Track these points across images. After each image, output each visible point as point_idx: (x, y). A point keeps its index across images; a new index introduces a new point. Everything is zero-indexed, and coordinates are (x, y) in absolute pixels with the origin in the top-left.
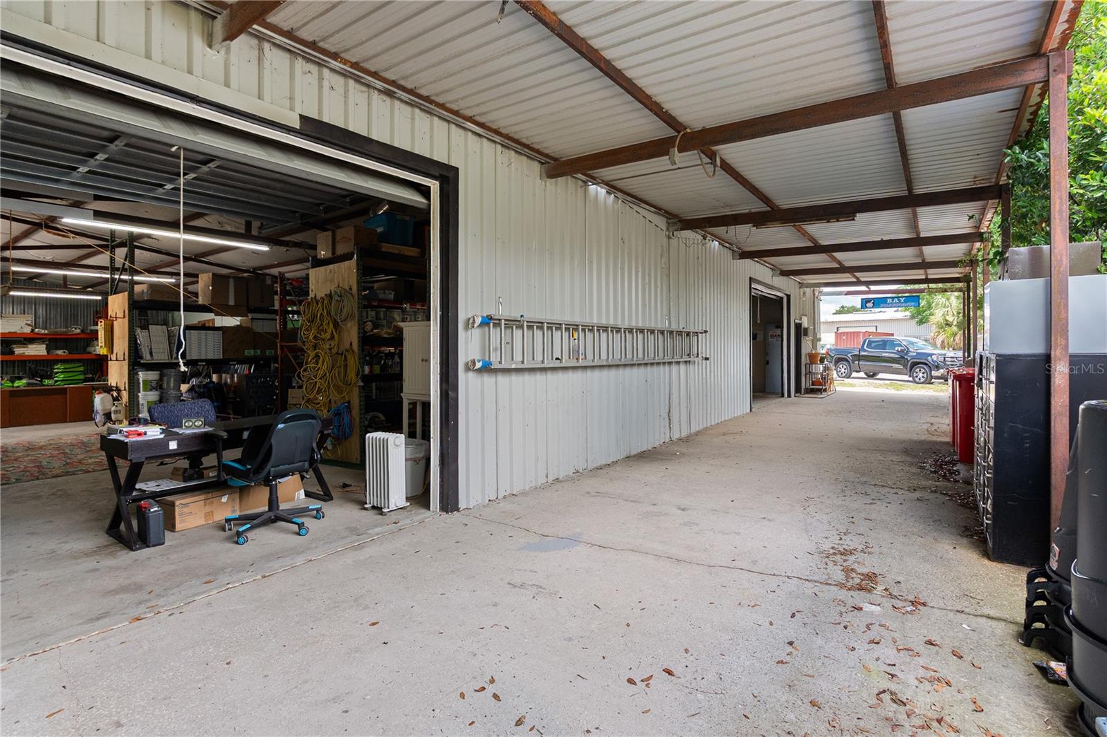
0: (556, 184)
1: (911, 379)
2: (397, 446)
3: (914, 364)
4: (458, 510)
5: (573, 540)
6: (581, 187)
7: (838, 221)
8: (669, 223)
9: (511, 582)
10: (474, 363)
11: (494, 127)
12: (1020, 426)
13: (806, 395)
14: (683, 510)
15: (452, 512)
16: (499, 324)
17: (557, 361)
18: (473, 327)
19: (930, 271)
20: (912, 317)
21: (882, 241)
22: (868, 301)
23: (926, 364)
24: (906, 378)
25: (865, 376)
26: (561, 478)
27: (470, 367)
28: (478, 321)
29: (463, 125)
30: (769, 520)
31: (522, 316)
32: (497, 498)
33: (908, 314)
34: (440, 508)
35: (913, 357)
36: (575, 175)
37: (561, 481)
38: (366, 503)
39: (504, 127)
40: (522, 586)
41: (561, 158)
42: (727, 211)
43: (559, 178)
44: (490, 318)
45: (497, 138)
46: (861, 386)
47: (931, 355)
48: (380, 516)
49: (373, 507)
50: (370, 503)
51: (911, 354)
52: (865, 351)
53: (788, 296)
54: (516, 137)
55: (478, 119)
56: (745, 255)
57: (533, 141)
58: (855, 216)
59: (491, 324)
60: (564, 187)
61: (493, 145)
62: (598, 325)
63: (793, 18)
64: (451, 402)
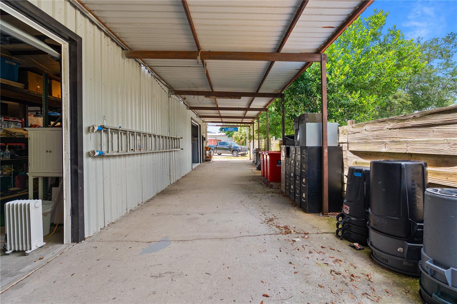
0: (129, 61)
1: (232, 155)
2: (36, 207)
3: (233, 150)
4: (84, 239)
5: (166, 241)
6: (139, 66)
7: (235, 99)
8: (169, 91)
9: (152, 275)
10: (94, 152)
11: (104, 21)
12: (314, 169)
13: (206, 162)
14: (202, 215)
15: (81, 241)
16: (107, 131)
17: (132, 151)
18: (93, 132)
19: (222, 119)
20: (227, 135)
21: (239, 108)
22: (223, 129)
23: (236, 150)
24: (231, 155)
25: (218, 155)
26: (133, 209)
27: (91, 155)
28: (96, 128)
29: (86, 14)
30: (237, 213)
31: (120, 127)
32: (104, 227)
33: (225, 133)
34: (71, 241)
35: (233, 148)
36: (137, 59)
37: (134, 211)
38: (7, 250)
39: (110, 23)
40: (160, 275)
41: (133, 49)
42: (194, 89)
43: (130, 59)
44: (103, 127)
45: (104, 29)
46: (219, 158)
47: (238, 147)
48: (24, 257)
49: (14, 252)
50: (11, 249)
51: (232, 147)
52: (218, 146)
53: (200, 125)
54: (114, 31)
55: (95, 13)
56: (191, 108)
57: (122, 36)
58: (241, 98)
59: (102, 131)
60: (130, 64)
61: (100, 32)
62: (148, 133)
63: (267, 14)
64: (79, 176)
